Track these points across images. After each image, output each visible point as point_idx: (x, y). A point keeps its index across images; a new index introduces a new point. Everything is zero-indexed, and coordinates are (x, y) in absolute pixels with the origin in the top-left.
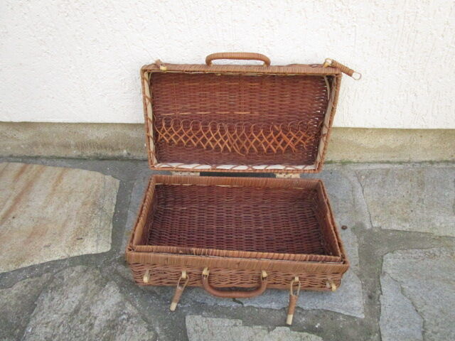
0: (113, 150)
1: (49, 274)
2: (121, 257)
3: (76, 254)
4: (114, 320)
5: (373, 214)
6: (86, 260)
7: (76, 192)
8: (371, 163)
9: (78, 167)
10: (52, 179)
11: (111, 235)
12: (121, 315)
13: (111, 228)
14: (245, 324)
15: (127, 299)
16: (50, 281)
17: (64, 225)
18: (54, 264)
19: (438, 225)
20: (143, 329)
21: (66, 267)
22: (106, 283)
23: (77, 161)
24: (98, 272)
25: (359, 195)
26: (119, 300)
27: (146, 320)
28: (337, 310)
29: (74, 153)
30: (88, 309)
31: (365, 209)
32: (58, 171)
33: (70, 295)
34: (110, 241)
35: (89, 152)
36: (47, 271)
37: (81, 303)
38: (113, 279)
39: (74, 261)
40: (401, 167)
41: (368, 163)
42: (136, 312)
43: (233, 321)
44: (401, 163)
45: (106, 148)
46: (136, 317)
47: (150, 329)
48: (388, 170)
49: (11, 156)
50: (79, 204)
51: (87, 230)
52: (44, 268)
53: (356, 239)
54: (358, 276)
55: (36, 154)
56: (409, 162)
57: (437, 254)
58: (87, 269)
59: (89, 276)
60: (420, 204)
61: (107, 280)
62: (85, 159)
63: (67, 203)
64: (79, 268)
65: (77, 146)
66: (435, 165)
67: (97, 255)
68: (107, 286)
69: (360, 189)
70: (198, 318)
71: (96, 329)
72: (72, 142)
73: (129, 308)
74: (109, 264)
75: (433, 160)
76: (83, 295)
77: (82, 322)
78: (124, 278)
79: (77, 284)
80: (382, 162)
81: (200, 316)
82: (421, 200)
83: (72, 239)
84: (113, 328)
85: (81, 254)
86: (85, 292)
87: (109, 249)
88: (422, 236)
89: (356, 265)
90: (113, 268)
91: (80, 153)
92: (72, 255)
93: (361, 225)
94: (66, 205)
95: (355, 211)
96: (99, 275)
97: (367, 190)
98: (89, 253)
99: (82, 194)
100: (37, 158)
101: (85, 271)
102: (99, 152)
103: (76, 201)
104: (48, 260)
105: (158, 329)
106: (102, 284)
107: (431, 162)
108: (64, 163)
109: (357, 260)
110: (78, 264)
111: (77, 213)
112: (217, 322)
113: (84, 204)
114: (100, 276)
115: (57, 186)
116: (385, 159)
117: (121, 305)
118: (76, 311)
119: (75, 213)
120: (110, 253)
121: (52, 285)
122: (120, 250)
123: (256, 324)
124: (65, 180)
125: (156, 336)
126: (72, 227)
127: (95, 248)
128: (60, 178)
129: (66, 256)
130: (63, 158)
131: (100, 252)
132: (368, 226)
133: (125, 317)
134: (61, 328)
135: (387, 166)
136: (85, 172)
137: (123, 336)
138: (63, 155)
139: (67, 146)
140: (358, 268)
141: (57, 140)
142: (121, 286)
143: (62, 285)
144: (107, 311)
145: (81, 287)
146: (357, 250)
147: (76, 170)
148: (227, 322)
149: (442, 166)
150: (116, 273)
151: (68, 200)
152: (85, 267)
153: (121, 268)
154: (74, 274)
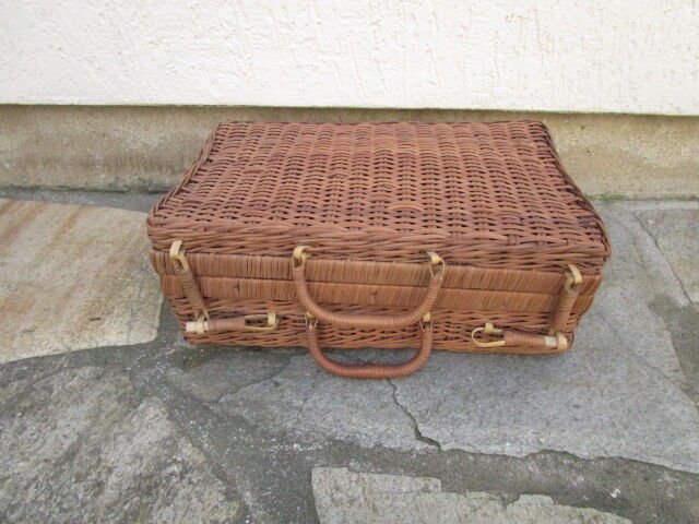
0: (173, 172)
1: (24, 381)
2: (175, 353)
3: (84, 346)
4: (151, 477)
5: (686, 281)
6: (104, 358)
7: (98, 242)
8: (661, 200)
9: (108, 205)
10: (57, 222)
11: (158, 313)
12: (167, 465)
13: (161, 301)
14: (448, 487)
15: (183, 433)
16: (21, 397)
17: (67, 296)
18: (39, 361)
20: (214, 495)
21: (61, 369)
22: (140, 401)
23: (107, 195)
24: (125, 379)
25: (649, 248)
26: (165, 434)
27: (222, 476)
28: (656, 461)
29: (102, 179)
30: (96, 451)
31: (667, 272)
32: (70, 210)
33: (61, 423)
34: (157, 324)
35: (129, 178)
36: (20, 377)
37: (82, 438)
38: (156, 394)
39: (77, 359)
41: (656, 199)
42: (200, 459)
43: (421, 482)
45: (160, 168)
46: (200, 469)
47: (230, 496)
48: (695, 212)
50: (102, 261)
51: (111, 303)
52: (16, 370)
53: (663, 325)
54: (686, 391)
55: (31, 183)
58: (105, 373)
59: (107, 386)
61: (144, 395)
62: (123, 192)
63: (78, 260)
64: (87, 372)
65: (107, 165)
67: (127, 349)
68: (142, 406)
69: (649, 241)
70: (340, 473)
71: (109, 494)
72: (98, 156)
73: (187, 451)
74: (152, 365)
76: (88, 422)
77: (79, 478)
78: (177, 391)
79: (80, 400)
80: (682, 199)
81: (345, 470)
83: (80, 319)
84: (148, 493)
85: (94, 346)
86: (95, 416)
87: (153, 338)
89: (676, 371)
90: (157, 373)
91: (111, 180)
92: (75, 347)
93: (668, 299)
94: (78, 261)
95: (649, 276)
96: (128, 384)
97: (662, 242)
98: (112, 344)
99: (109, 245)
100: (34, 189)
101: (98, 378)
102: (146, 176)
103: (96, 256)
104: (25, 356)
105: (249, 498)
106: (132, 402)
108: (83, 198)
109: (676, 361)
110: (87, 364)
111: (97, 276)
112: (382, 482)
113: (112, 261)
114: (130, 387)
115: (64, 232)
116: (687, 193)
117: (170, 445)
118: (71, 455)
119: (92, 276)
120: (155, 346)
121: (27, 403)
122: (174, 340)
123: (472, 488)
124: (81, 222)
125: (245, 510)
126: (81, 300)
127: (124, 336)
128: (73, 219)
129: (62, 349)
130: (82, 189)
131: (133, 342)
132: (682, 302)
133: (176, 468)
134: (32, 491)
135: (693, 205)
136: (120, 213)
137: (169, 511)
138: (80, 184)
139: (87, 165)
140: (681, 376)
141: (70, 153)
142: (171, 407)
143: (45, 403)
144: (138, 457)
145: (87, 407)
146: (670, 342)
147: (104, 208)
148: (406, 483)
150: (165, 381)
151: (80, 254)
152: (100, 370)
153: (174, 373)
154: (74, 382)
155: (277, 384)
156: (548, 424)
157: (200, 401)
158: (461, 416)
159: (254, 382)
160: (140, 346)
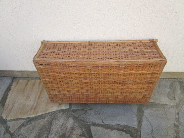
1: (54, 115)
2: (72, 110)
3: (60, 109)
4: (72, 127)
6: (63, 111)
12: (74, 126)
14: (106, 129)
15: (75, 122)
16: (54, 117)
18: (55, 112)
19: (162, 100)
20: (80, 130)
21: (58, 113)
24: (66, 114)
26: (73, 122)
27: (80, 127)
28: (130, 126)
30: (65, 124)
33: (60, 121)
34: (69, 105)
36: (53, 114)
37: (63, 123)
38: (71, 116)
39: (60, 111)
42: (77, 125)
43: (103, 128)
46: (78, 126)
47: (82, 130)
49: (36, 78)
52: (52, 113)
54: (137, 116)
57: (160, 110)
59: (64, 115)
60: (158, 93)
61: (69, 117)
64: (61, 113)
66: (165, 80)
70: (94, 127)
71: (68, 130)
73: (76, 124)
74: (69, 112)
75: (164, 78)
77: (64, 128)
78: (73, 116)
79: (62, 117)
82: (158, 92)
83: (58, 104)
84: (72, 129)
86: (64, 120)
87: (69, 107)
88: (157, 104)
92: (59, 109)
98: (63, 109)
101: (63, 114)
104: (53, 111)
105: (84, 130)
107: (163, 79)
109: (137, 111)
112: (98, 128)
117: (74, 123)
118: (63, 125)
120: (69, 109)
121: (55, 118)
122: (71, 108)
123: (108, 129)
125: (83, 132)
129: (57, 110)
131: (66, 108)
133: (75, 127)
134: (59, 129)
137: (75, 132)
140: (137, 114)
142: (73, 118)
143: (57, 118)
144: (70, 125)
145: (63, 118)
146: (137, 108)
148: (101, 128)
149: (167, 80)
150: (71, 114)
153: (72, 113)
154: (60, 115)
155: (86, 115)
156: (118, 121)
157: (76, 117)
158: (108, 119)
159: (83, 114)
160: (67, 109)
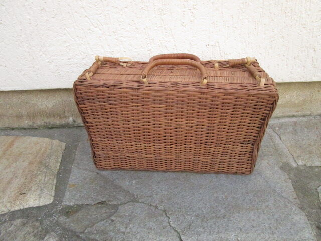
0: (60, 118)
2: (62, 208)
3: (17, 208)
5: (295, 155)
6: (27, 214)
7: (24, 154)
8: (280, 118)
9: (29, 135)
10: (4, 145)
11: (54, 188)
13: (55, 182)
17: (9, 183)
21: (5, 222)
22: (45, 236)
23: (28, 130)
24: (38, 224)
25: (278, 141)
29: (26, 123)
31: (286, 150)
32: (10, 138)
34: (53, 194)
35: (39, 122)
38: (53, 231)
39: (13, 215)
40: (305, 119)
41: (278, 118)
44: (304, 116)
45: (54, 116)
48: (295, 123)
50: (26, 163)
51: (31, 185)
53: (287, 177)
54: (301, 208)
56: (311, 115)
58: (27, 222)
59: (28, 229)
61: (47, 232)
62: (36, 128)
63: (14, 164)
64: (18, 222)
65: (28, 116)
67: (39, 208)
68: (46, 238)
69: (277, 137)
72: (24, 113)
74: (51, 215)
78: (64, 229)
80: (289, 117)
83: (15, 194)
85: (22, 208)
87: (52, 201)
89: (295, 199)
90: (54, 219)
91: (31, 123)
92: (12, 210)
93: (288, 164)
94: (14, 165)
95: (279, 154)
96: (39, 227)
97: (283, 137)
98: (31, 206)
99: (29, 155)
101: (24, 225)
102: (47, 120)
103: (23, 161)
106: (41, 236)
108: (17, 132)
109: (295, 194)
110: (18, 218)
111: (23, 171)
113: (31, 163)
114: (40, 229)
115: (7, 150)
116: (291, 114)
119: (21, 171)
120: (52, 206)
122: (62, 202)
124: (16, 144)
126: (16, 184)
127: (37, 202)
128: (12, 144)
129: (6, 211)
130: (16, 128)
131: (41, 204)
132: (294, 165)
135: (294, 119)
136: (35, 139)
138: (15, 125)
139: (19, 117)
141: (10, 112)
146: (291, 185)
147: (27, 137)
150: (57, 224)
151: (15, 160)
152: (25, 220)
153: (62, 219)
154: (12, 228)
155: (113, 221)
156: (241, 230)
157: (75, 233)
158: (200, 230)
159: (101, 220)
160: (45, 206)
